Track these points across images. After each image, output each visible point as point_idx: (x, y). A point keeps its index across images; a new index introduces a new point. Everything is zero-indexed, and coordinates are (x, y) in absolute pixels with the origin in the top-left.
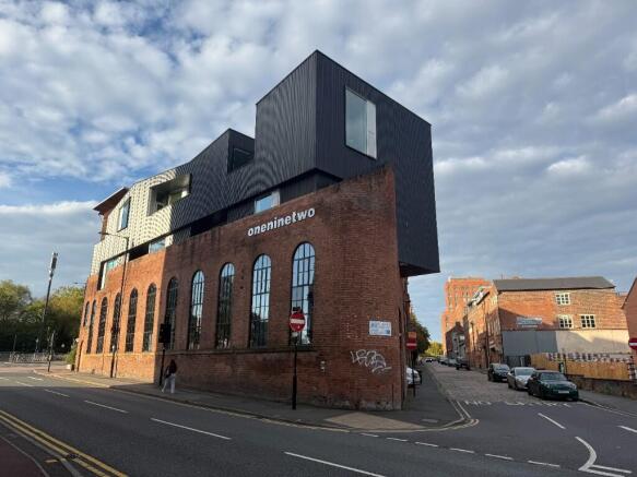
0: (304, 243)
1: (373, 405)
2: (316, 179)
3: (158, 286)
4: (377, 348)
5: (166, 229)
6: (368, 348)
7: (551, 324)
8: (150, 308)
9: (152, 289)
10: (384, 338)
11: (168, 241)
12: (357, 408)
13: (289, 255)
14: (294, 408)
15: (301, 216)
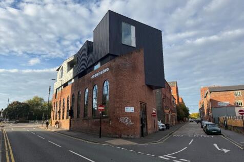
0: (106, 80)
1: (126, 136)
2: (110, 57)
3: (70, 97)
4: (128, 116)
5: (72, 77)
6: (125, 117)
7: (233, 105)
8: (68, 105)
9: (68, 98)
10: (130, 113)
11: (73, 81)
12: (120, 137)
13: (102, 84)
14: (100, 137)
15: (105, 71)
